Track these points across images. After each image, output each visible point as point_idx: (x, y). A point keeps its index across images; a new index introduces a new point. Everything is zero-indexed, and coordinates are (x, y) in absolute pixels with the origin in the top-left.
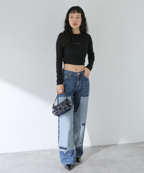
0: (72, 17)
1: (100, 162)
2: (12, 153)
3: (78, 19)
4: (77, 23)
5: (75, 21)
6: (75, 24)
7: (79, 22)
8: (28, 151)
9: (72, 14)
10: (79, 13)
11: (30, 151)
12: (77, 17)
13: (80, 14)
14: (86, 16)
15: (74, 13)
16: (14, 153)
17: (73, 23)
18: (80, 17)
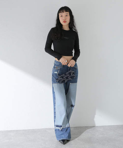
0: (61, 16)
1: (98, 140)
2: (23, 130)
3: (67, 17)
4: (66, 21)
5: (65, 19)
6: (65, 22)
7: (68, 19)
8: (36, 129)
9: (61, 13)
10: (67, 11)
11: (38, 129)
12: (66, 16)
13: (68, 13)
14: (74, 14)
15: (63, 13)
16: (24, 130)
17: (63, 21)
18: (69, 15)
